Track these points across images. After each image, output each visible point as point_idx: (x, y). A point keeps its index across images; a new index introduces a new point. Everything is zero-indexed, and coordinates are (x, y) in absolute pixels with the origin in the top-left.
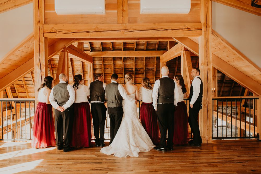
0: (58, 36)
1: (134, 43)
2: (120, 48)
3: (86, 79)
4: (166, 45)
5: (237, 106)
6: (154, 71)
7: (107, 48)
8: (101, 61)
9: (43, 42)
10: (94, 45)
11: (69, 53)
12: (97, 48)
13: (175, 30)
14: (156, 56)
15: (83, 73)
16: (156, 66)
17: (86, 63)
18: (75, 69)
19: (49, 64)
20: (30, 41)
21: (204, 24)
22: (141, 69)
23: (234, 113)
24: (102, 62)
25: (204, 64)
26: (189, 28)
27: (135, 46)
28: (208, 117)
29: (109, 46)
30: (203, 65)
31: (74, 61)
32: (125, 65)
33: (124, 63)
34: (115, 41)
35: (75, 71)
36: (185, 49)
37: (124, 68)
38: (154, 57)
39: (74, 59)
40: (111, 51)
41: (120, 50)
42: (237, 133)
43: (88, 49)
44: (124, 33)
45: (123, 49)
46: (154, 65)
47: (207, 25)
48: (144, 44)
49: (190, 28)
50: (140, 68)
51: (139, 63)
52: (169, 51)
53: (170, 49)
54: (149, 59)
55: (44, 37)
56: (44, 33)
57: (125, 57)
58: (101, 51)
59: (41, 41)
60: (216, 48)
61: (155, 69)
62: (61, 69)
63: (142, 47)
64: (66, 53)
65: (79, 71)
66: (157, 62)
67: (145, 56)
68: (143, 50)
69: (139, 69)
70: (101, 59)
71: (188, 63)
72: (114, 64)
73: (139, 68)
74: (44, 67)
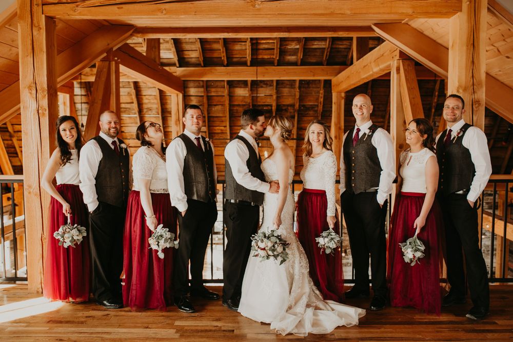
0: (80, 13)
1: (274, 49)
2: (244, 59)
3: (169, 130)
4: (346, 54)
5: (497, 189)
6: (317, 111)
7: (215, 60)
8: (202, 90)
9: (41, 28)
10: (186, 53)
11: (120, 65)
12: (193, 60)
14: (322, 78)
15: (162, 115)
16: (322, 100)
17: (168, 94)
18: (145, 106)
19: (88, 94)
20: (10, 25)
22: (289, 108)
23: (490, 205)
24: (204, 92)
25: (465, 89)
27: (276, 56)
29: (219, 56)
30: (461, 91)
31: (142, 89)
32: (254, 99)
33: (252, 93)
34: (230, 34)
35: (145, 110)
36: (403, 56)
37: (251, 104)
38: (320, 80)
39: (141, 84)
40: (224, 66)
41: (244, 64)
42: (494, 247)
43: (172, 61)
44: (254, 6)
45: (251, 62)
46: (318, 99)
48: (298, 52)
50: (288, 105)
51: (285, 94)
52: (357, 64)
53: (358, 59)
54: (306, 86)
55: (43, 16)
56: (43, 5)
57: (255, 79)
58: (202, 67)
59: (35, 27)
60: (488, 49)
61: (321, 107)
62: (100, 102)
63: (292, 58)
64: (113, 64)
65: (154, 112)
66: (325, 92)
67: (297, 78)
68: (294, 64)
69: (284, 108)
70: (201, 83)
71: (410, 89)
72: (231, 96)
73: (284, 105)
74: (46, 93)
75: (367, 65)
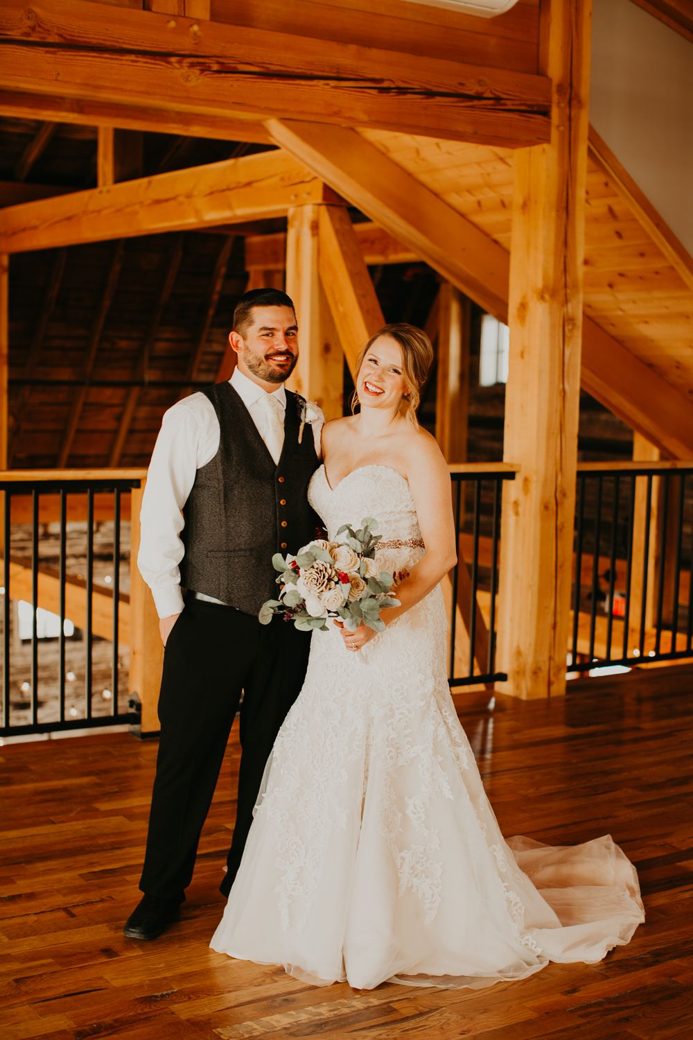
13: (439, 99)
21: (560, 86)
25: (553, 295)
26: (498, 99)
28: (559, 564)
30: (547, 297)
36: (331, 198)
47: (570, 92)
49: (503, 96)
75: (174, 198)
